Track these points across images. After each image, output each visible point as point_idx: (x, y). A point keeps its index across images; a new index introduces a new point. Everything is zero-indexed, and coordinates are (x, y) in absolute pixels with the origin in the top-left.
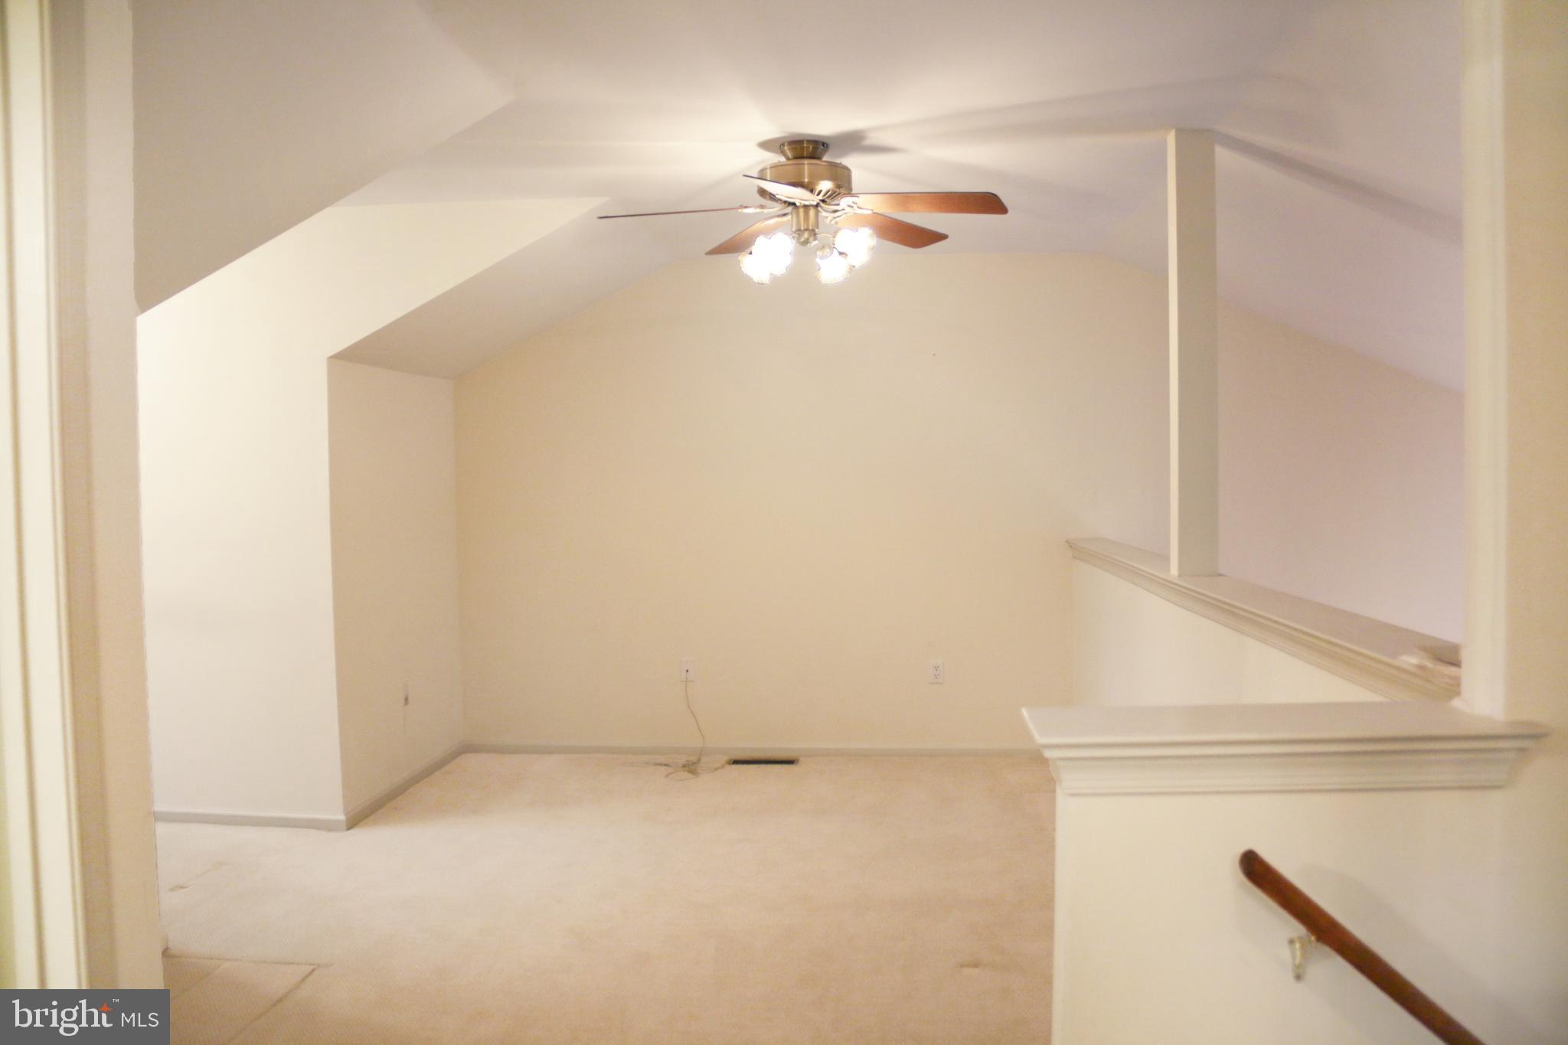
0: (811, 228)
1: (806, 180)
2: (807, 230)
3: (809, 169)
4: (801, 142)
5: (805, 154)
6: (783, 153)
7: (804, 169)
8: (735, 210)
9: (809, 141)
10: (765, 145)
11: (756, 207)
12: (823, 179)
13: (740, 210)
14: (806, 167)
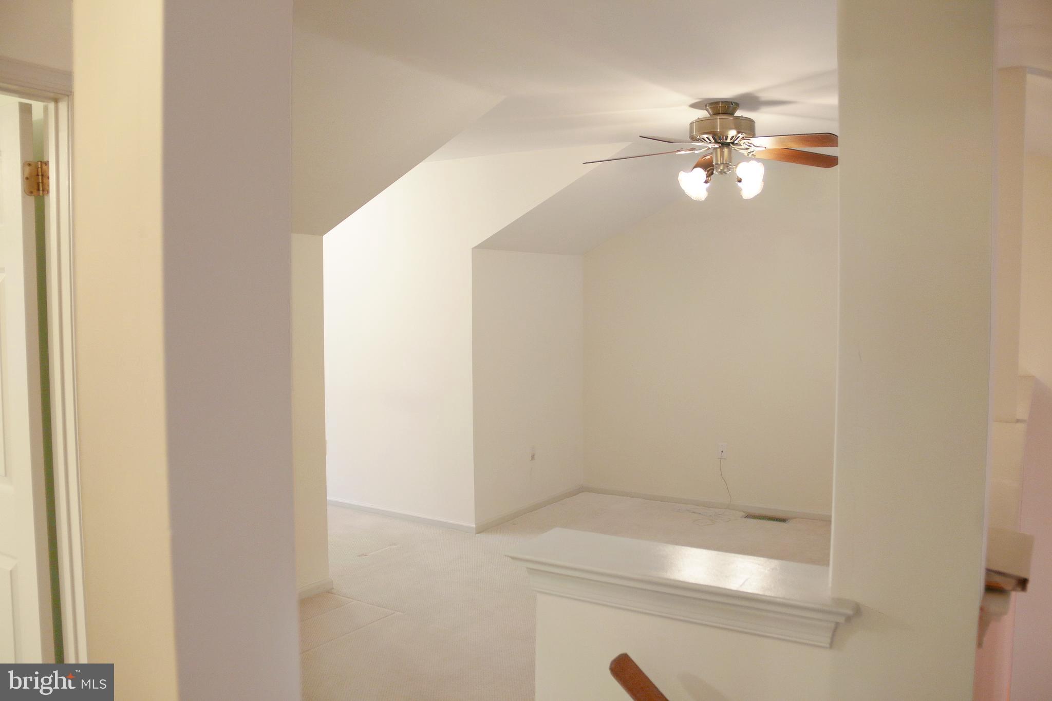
0: (725, 162)
1: (718, 130)
2: (721, 164)
3: (720, 122)
4: (717, 103)
5: (721, 112)
6: (707, 110)
7: (717, 122)
8: (674, 153)
9: (722, 102)
10: (694, 106)
11: (686, 150)
12: (732, 129)
13: (677, 153)
14: (718, 120)
